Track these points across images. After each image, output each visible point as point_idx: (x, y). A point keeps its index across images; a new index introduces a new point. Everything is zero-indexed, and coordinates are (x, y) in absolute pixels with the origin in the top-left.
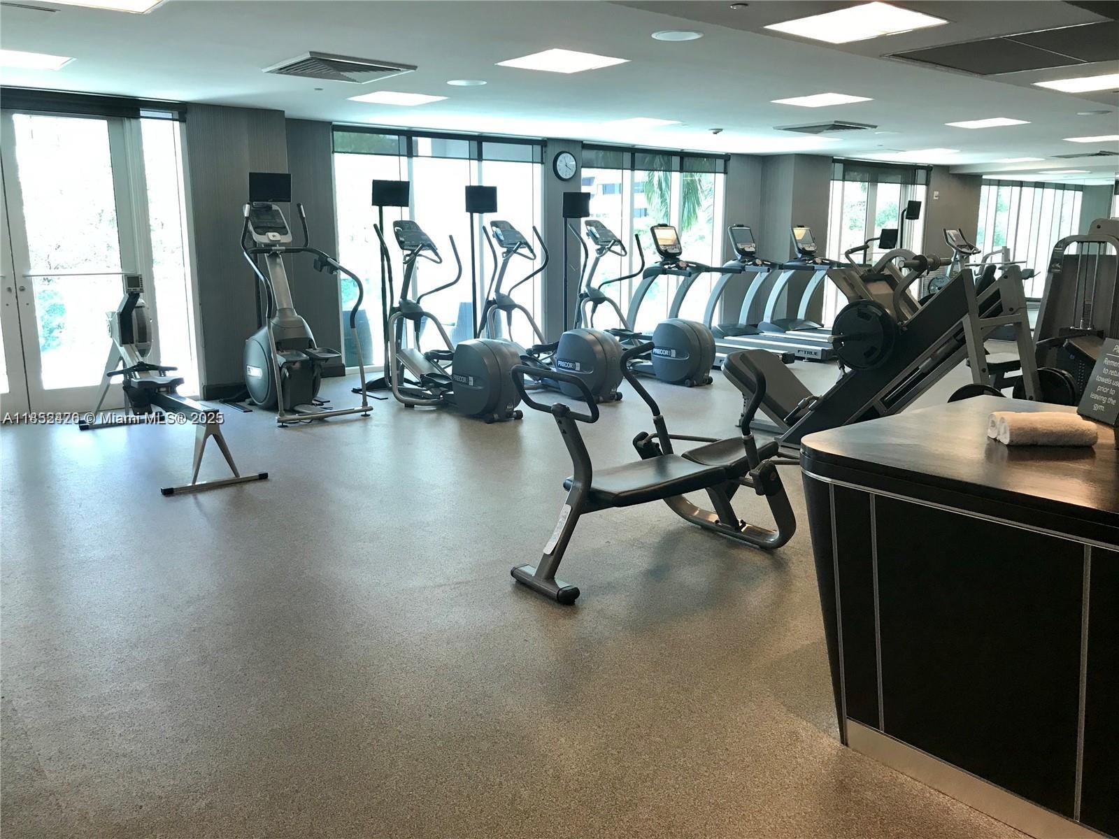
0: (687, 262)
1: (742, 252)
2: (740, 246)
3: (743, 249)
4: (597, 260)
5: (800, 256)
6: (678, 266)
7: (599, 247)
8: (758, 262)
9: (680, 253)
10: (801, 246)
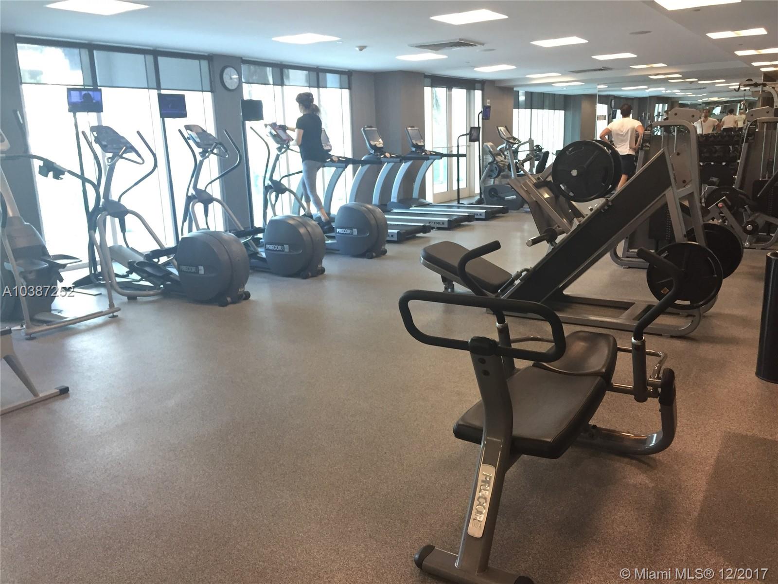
0: (338, 157)
1: (374, 147)
2: (373, 143)
3: (375, 145)
4: (278, 156)
5: (414, 149)
6: (332, 161)
7: (279, 145)
8: (388, 155)
9: (330, 150)
10: (414, 142)
